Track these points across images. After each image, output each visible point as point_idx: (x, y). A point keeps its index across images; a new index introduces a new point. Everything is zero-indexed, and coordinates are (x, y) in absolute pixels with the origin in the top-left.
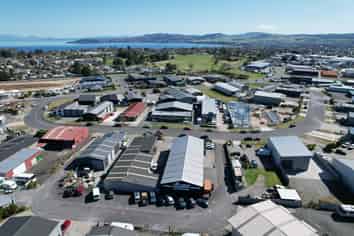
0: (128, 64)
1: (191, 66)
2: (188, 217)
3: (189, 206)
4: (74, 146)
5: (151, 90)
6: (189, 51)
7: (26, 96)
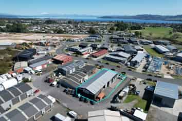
0: (117, 30)
1: (151, 34)
2: (81, 105)
3: (85, 101)
4: (63, 64)
5: (117, 44)
6: (159, 25)
7: (63, 40)
